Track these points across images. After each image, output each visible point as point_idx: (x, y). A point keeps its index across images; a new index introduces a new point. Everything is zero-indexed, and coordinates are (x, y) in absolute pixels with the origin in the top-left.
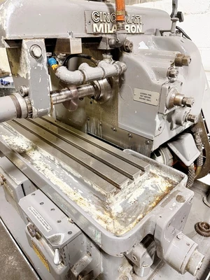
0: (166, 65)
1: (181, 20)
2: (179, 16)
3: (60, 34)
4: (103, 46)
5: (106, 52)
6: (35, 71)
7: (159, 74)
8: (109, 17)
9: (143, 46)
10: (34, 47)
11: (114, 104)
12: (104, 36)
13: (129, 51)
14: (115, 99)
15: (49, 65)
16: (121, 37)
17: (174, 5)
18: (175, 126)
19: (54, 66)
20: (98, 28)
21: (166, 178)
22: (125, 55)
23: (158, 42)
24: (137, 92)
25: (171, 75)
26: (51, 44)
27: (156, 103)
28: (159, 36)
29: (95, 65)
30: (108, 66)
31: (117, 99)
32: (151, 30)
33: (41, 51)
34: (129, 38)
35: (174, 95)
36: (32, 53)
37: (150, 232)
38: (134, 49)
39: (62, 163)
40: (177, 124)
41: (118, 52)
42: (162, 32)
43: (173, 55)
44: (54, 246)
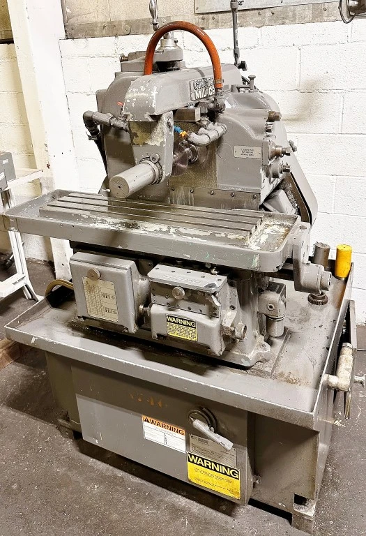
0: (263, 122)
1: (244, 69)
2: (244, 66)
9: (227, 105)
11: (210, 165)
12: (201, 101)
13: (221, 112)
17: (236, 55)
18: (272, 179)
19: (183, 133)
20: (198, 95)
21: (280, 225)
24: (238, 149)
25: (268, 131)
27: (259, 157)
28: (237, 93)
31: (215, 159)
32: (226, 87)
35: (274, 148)
36: (168, 123)
40: (273, 177)
42: (238, 88)
44: (213, 290)
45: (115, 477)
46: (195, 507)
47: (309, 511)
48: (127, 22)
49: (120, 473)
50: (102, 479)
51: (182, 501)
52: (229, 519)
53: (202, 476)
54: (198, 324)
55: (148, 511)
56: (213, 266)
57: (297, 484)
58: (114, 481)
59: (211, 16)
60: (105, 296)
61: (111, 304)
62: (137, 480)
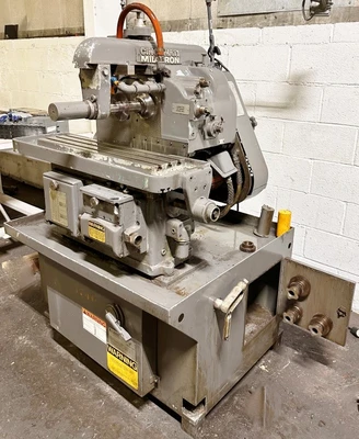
1: (219, 54)
2: (216, 51)
3: (120, 62)
4: (148, 72)
5: (150, 76)
6: (103, 85)
7: (189, 92)
8: (152, 52)
9: (180, 73)
10: (104, 69)
11: (157, 118)
12: (149, 64)
13: (168, 77)
14: (158, 114)
15: (112, 82)
16: (161, 66)
17: (211, 40)
18: (207, 137)
19: (116, 82)
20: (145, 59)
22: (165, 79)
23: (192, 71)
24: (175, 105)
25: (197, 93)
26: (114, 68)
27: (188, 113)
28: (194, 66)
29: (142, 83)
30: (152, 85)
31: (160, 114)
32: (187, 62)
33: (108, 72)
34: (167, 67)
35: (199, 107)
36: (103, 73)
37: (179, 186)
38: (172, 75)
39: (115, 159)
40: (208, 135)
41: (160, 76)
42: (196, 64)
43: (198, 79)
44: (115, 201)
45: (69, 361)
46: (115, 395)
47: (195, 417)
48: (169, 22)
49: (73, 359)
50: (59, 359)
51: (108, 389)
52: (136, 410)
53: (115, 366)
54: (106, 229)
55: (79, 388)
56: (125, 186)
57: (184, 389)
58: (67, 363)
59: (229, 18)
60: (61, 204)
61: (63, 211)
62: (83, 367)
